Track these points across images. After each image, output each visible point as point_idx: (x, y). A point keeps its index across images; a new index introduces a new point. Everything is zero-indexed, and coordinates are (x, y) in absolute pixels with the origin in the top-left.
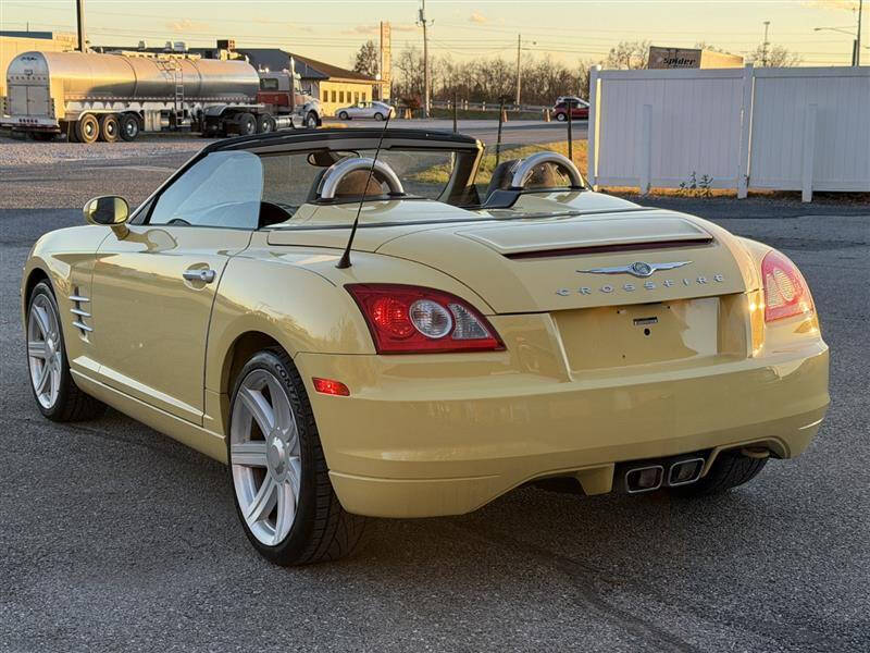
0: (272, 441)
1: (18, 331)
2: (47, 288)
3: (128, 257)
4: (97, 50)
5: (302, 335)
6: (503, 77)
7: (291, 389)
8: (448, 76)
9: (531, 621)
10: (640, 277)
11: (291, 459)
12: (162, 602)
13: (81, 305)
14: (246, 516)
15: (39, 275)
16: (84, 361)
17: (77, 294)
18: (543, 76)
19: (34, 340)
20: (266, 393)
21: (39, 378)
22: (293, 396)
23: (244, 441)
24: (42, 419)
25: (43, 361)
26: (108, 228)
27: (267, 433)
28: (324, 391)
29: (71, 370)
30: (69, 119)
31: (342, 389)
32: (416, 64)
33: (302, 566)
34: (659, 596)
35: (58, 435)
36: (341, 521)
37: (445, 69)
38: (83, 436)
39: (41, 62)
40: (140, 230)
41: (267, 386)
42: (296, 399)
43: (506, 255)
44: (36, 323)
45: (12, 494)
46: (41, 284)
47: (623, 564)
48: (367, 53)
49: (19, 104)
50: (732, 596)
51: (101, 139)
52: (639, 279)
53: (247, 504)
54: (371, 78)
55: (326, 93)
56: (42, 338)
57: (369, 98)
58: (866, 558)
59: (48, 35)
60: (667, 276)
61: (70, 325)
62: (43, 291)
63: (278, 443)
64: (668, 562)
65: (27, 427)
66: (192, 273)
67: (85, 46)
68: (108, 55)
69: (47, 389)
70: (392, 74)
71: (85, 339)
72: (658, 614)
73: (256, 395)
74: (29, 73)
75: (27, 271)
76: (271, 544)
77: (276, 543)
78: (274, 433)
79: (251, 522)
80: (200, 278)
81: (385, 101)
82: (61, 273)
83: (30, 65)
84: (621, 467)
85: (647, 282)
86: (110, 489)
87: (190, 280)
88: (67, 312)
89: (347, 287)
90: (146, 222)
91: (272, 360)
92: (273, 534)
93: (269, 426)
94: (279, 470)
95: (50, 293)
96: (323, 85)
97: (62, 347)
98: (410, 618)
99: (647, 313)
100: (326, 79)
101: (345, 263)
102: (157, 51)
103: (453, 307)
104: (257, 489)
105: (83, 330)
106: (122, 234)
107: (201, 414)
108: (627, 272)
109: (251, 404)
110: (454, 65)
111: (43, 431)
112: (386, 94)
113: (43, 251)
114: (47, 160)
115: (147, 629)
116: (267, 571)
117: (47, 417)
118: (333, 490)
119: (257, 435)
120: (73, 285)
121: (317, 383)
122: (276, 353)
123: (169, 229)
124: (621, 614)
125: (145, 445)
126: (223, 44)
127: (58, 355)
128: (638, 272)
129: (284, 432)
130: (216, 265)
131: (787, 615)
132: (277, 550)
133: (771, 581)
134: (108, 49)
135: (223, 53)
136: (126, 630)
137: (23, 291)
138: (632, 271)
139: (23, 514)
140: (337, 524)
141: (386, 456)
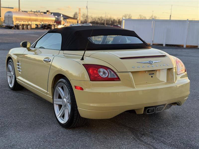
0: (63, 99)
1: (5, 69)
2: (12, 61)
3: (30, 55)
4: (23, 11)
5: (71, 75)
6: (102, 20)
7: (69, 88)
8: (91, 19)
9: (125, 144)
10: (151, 64)
11: (68, 104)
12: (38, 137)
13: (19, 65)
14: (57, 116)
15: (10, 58)
16: (19, 78)
17: (18, 63)
18: (110, 20)
19: (8, 72)
20: (62, 88)
21: (9, 80)
22: (69, 89)
23: (57, 99)
24: (10, 90)
25: (10, 77)
26: (26, 49)
27: (62, 97)
28: (77, 89)
29: (17, 79)
30: (17, 25)
31: (82, 89)
32: (85, 17)
33: (70, 128)
34: (153, 138)
35: (14, 93)
36: (80, 119)
37: (91, 18)
38: (19, 94)
39: (11, 13)
40: (33, 49)
41: (63, 87)
42: (70, 90)
43: (120, 58)
44: (9, 68)
45: (2, 108)
46: (10, 60)
47: (143, 129)
48: (76, 14)
49: (7, 21)
50: (170, 138)
51: (23, 29)
52: (150, 64)
53: (57, 113)
54: (76, 19)
55: (68, 22)
56: (10, 72)
57: (76, 23)
58: (198, 129)
59: (13, 8)
60: (156, 64)
61: (17, 69)
62: (11, 61)
63: (65, 100)
64: (154, 129)
65: (6, 91)
66: (45, 59)
67: (20, 10)
68: (25, 12)
69: (11, 83)
70: (81, 18)
71: (20, 73)
72: (154, 143)
73: (60, 88)
74: (9, 15)
75: (7, 57)
76: (63, 123)
77: (64, 123)
78: (64, 97)
79: (58, 117)
80: (47, 61)
81: (79, 24)
82: (15, 58)
83: (9, 14)
84: (146, 108)
85: (152, 65)
86: (25, 107)
87: (45, 61)
88: (16, 67)
89: (83, 65)
90: (34, 47)
91: (64, 81)
92: (63, 121)
93: (63, 96)
94: (65, 106)
95: (12, 62)
96: (67, 20)
97: (15, 74)
98: (96, 143)
99: (152, 72)
100: (68, 19)
101: (82, 59)
102: (35, 12)
103: (108, 70)
104: (60, 110)
105: (19, 71)
106: (29, 50)
107: (47, 92)
108: (148, 63)
109: (59, 90)
110: (92, 17)
111: (10, 92)
112: (79, 22)
113: (11, 53)
114: (12, 33)
115: (34, 145)
116: (62, 129)
117: (11, 89)
118: (78, 112)
119: (60, 97)
120: (18, 61)
121: (76, 87)
122: (65, 79)
123: (39, 49)
124: (145, 143)
125: (33, 96)
126: (48, 11)
127: (14, 76)
128: (150, 63)
129: (67, 97)
130: (51, 58)
131: (184, 144)
132: (64, 125)
133: (178, 135)
134: (24, 11)
135: (48, 13)
136: (29, 145)
137: (6, 61)
138: (149, 63)
139: (5, 113)
140: (79, 119)
141: (91, 105)
